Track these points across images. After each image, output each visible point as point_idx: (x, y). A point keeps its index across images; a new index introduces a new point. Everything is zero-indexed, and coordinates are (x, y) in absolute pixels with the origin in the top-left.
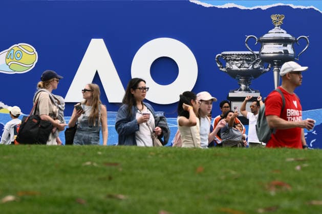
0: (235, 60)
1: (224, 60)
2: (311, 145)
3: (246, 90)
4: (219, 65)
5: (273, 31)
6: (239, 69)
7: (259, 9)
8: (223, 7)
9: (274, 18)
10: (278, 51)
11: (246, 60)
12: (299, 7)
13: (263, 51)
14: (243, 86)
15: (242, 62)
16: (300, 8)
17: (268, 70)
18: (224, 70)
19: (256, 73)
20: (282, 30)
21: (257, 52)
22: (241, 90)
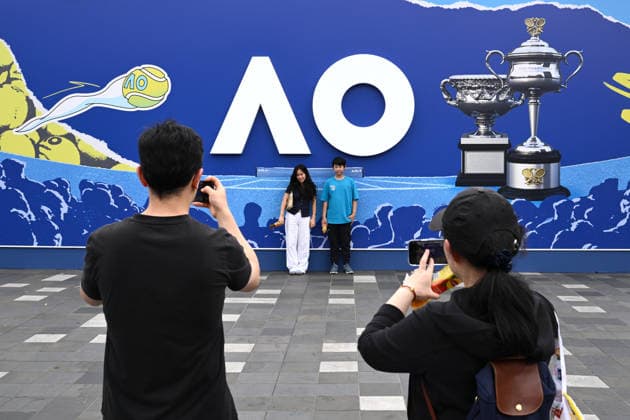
0: (470, 88)
1: (453, 89)
2: (586, 217)
3: (487, 134)
4: (445, 97)
5: (528, 43)
6: (476, 102)
7: (507, 10)
8: (452, 7)
9: (529, 23)
10: (535, 74)
11: (487, 88)
12: (567, 6)
13: (512, 74)
14: (482, 128)
15: (480, 90)
16: (569, 9)
17: (520, 102)
18: (453, 103)
19: (502, 108)
20: (542, 42)
21: (504, 76)
22: (479, 134)
